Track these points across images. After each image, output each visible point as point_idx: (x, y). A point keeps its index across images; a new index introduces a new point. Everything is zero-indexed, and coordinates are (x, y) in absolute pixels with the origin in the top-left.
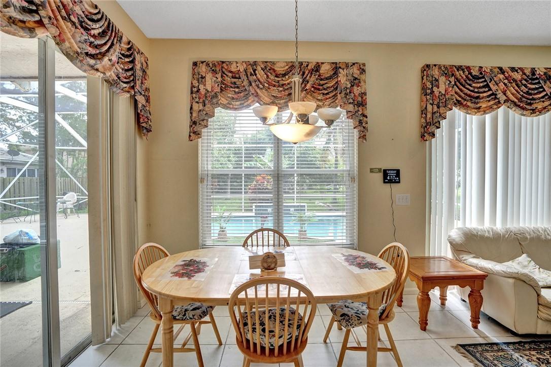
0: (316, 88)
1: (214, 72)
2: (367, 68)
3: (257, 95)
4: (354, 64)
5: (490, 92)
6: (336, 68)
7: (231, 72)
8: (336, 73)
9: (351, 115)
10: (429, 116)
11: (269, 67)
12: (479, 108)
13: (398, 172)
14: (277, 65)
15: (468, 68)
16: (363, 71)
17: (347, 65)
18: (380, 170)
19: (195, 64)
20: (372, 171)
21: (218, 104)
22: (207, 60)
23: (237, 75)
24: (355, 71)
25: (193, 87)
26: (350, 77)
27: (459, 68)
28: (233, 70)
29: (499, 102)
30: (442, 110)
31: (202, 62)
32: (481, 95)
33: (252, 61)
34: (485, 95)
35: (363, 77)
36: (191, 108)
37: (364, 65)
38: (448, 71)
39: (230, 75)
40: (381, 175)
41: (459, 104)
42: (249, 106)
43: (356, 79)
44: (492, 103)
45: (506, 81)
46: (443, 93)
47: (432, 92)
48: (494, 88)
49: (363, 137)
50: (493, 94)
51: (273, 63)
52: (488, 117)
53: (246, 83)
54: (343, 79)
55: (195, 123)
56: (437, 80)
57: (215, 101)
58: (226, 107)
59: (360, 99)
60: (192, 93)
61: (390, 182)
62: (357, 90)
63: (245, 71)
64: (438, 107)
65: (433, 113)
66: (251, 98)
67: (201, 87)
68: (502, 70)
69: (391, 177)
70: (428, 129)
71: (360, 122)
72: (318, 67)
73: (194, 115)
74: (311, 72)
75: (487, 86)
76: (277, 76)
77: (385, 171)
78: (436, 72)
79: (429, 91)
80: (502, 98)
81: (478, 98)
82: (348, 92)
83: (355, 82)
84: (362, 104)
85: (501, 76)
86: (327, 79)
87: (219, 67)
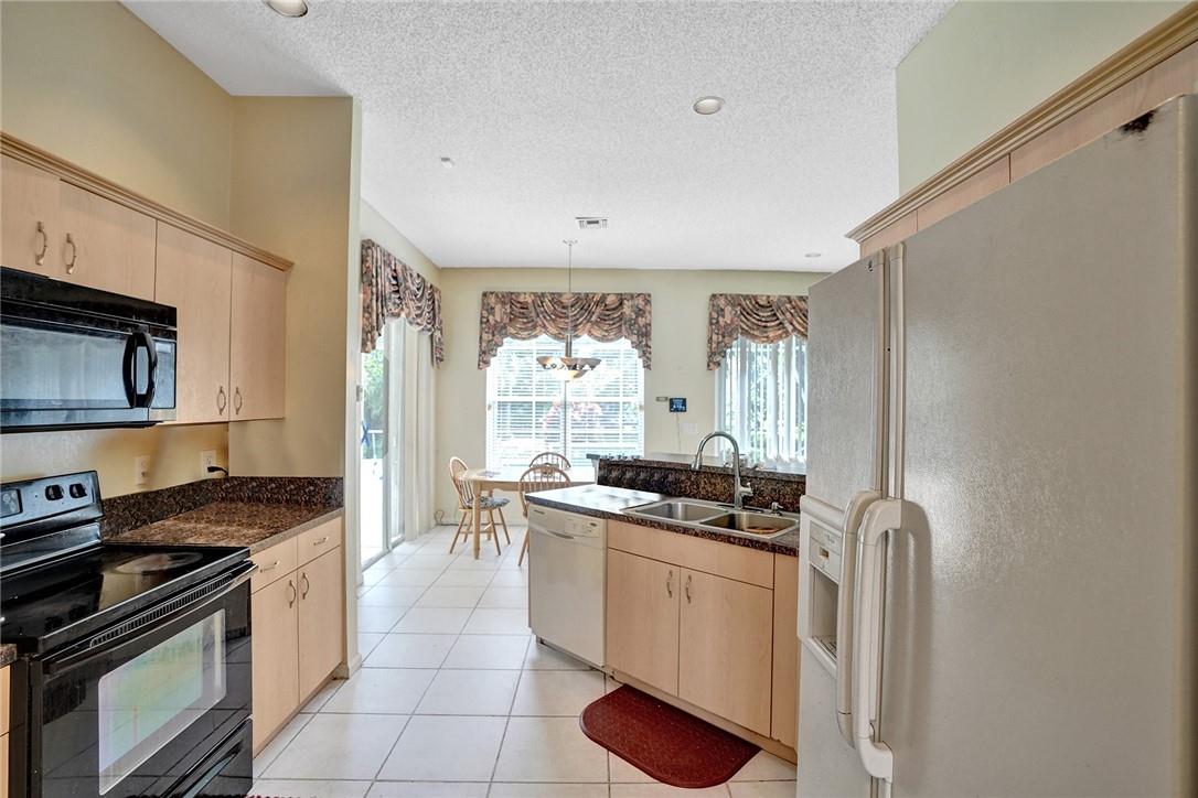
0: (602, 319)
1: (504, 303)
2: (653, 299)
3: (544, 327)
4: (639, 295)
5: (778, 322)
6: (621, 300)
7: (519, 302)
8: (621, 304)
9: (636, 345)
10: (714, 345)
11: (556, 299)
12: (767, 337)
13: (684, 400)
14: (564, 297)
15: (755, 297)
16: (648, 302)
17: (632, 296)
18: (666, 399)
19: (485, 295)
20: (658, 399)
21: (506, 335)
22: (496, 291)
23: (524, 306)
24: (640, 302)
25: (482, 317)
26: (635, 309)
27: (747, 297)
28: (522, 300)
29: (787, 332)
30: (727, 339)
31: (492, 293)
32: (768, 324)
33: (539, 291)
34: (773, 324)
35: (648, 308)
36: (481, 338)
37: (649, 295)
38: (734, 300)
39: (519, 305)
40: (668, 403)
41: (745, 333)
42: (536, 336)
43: (640, 310)
44: (780, 332)
45: (793, 311)
46: (729, 322)
47: (718, 322)
48: (781, 317)
49: (647, 366)
50: (781, 323)
51: (560, 295)
52: (781, 344)
53: (533, 314)
54: (627, 309)
55: (484, 352)
56: (723, 310)
57: (504, 331)
58: (514, 336)
59: (644, 330)
60: (481, 323)
61: (677, 410)
62: (641, 321)
63: (533, 302)
64: (724, 337)
65: (718, 343)
66: (538, 329)
67: (491, 318)
68: (789, 299)
69: (677, 405)
70: (715, 357)
71: (644, 353)
72: (604, 297)
73: (484, 344)
74: (597, 304)
75: (775, 315)
76: (564, 308)
77: (671, 400)
78: (722, 302)
79: (714, 321)
80: (790, 328)
81: (765, 327)
82: (632, 324)
83: (640, 312)
84: (647, 335)
85: (789, 306)
86: (614, 309)
87: (509, 299)
